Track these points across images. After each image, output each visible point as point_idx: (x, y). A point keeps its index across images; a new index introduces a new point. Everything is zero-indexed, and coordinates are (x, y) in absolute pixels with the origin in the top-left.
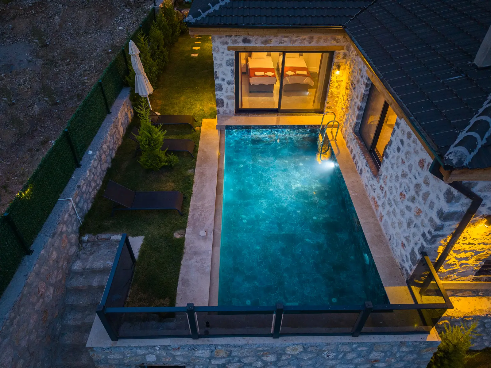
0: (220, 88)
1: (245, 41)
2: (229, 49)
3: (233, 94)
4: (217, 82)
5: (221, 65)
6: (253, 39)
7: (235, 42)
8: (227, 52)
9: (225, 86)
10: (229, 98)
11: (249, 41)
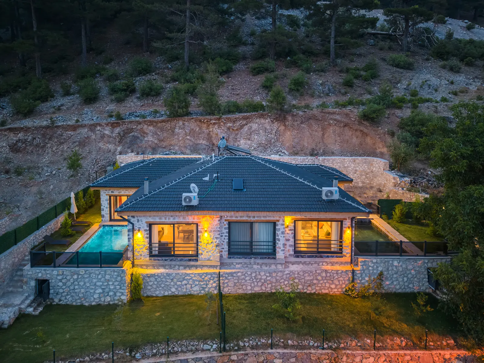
0: (103, 210)
1: (112, 192)
2: (107, 195)
3: (109, 212)
4: (102, 207)
5: (103, 201)
6: (115, 191)
7: (109, 192)
8: (106, 196)
9: (105, 209)
10: (107, 214)
11: (113, 192)
